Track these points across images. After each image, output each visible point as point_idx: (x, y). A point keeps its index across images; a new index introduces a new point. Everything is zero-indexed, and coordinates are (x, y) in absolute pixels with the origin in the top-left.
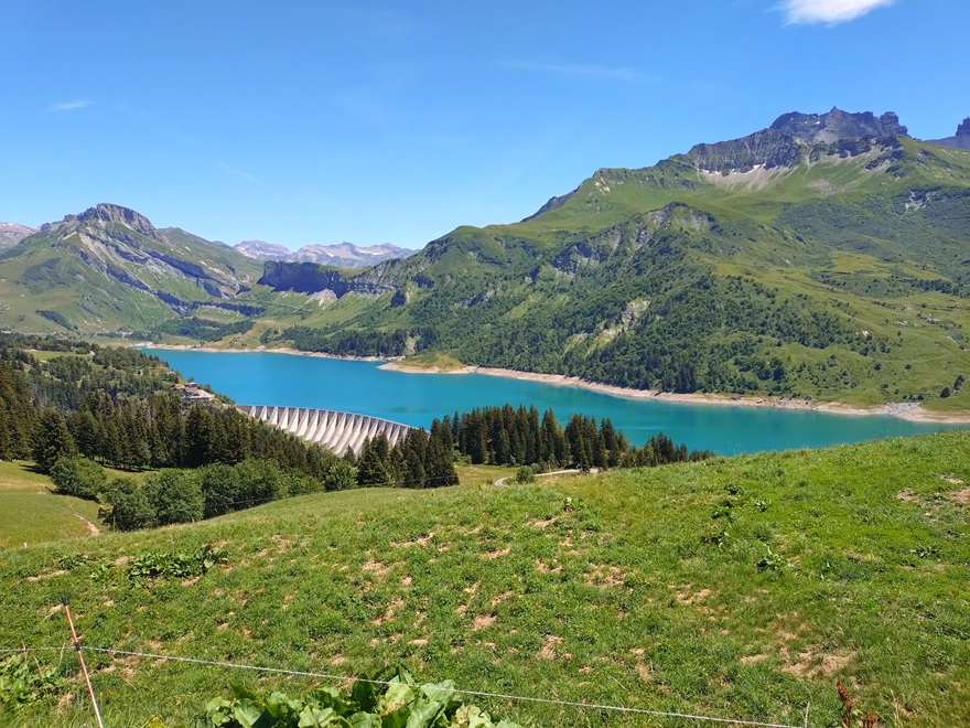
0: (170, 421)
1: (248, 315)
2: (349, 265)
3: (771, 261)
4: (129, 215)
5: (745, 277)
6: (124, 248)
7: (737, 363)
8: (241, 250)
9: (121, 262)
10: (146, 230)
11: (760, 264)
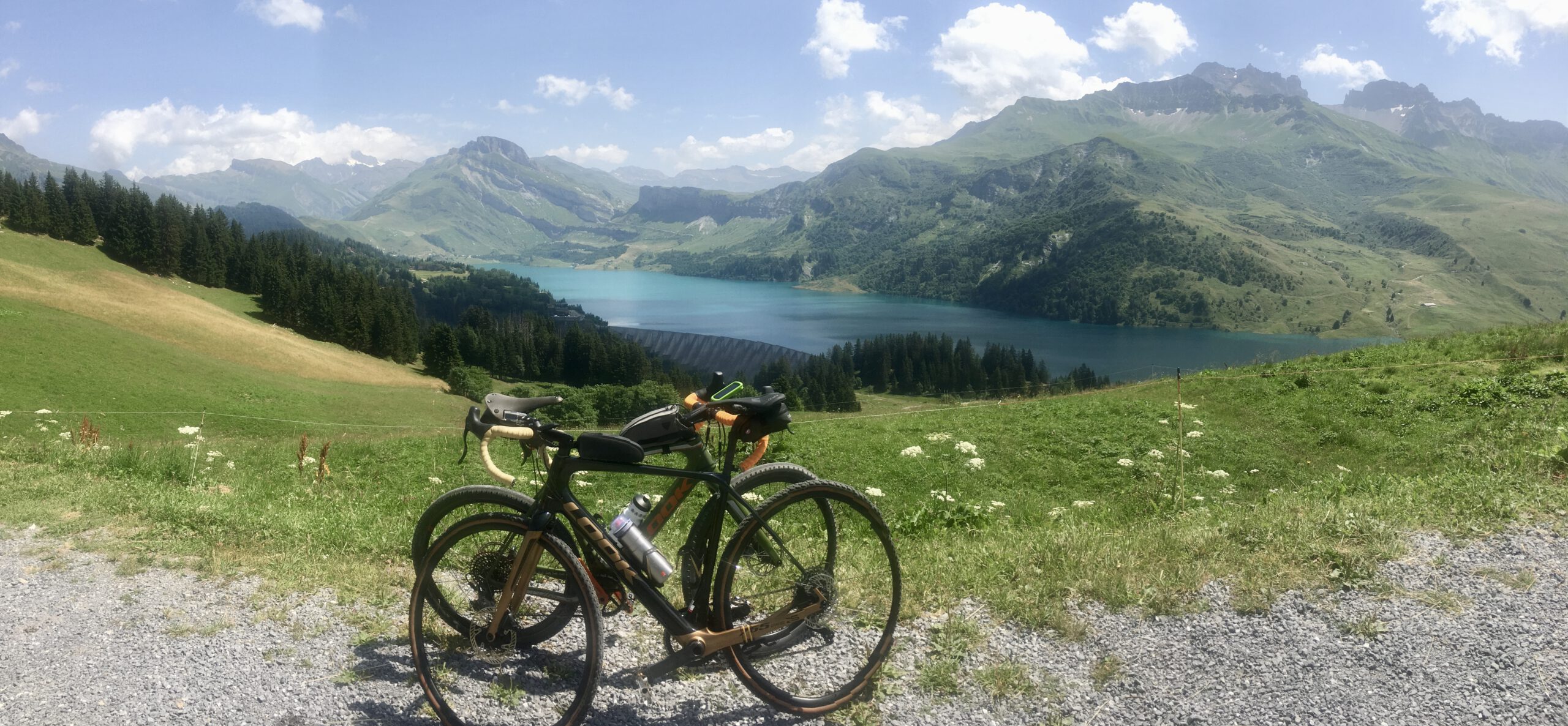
1: (619, 240)
2: (737, 189)
3: (1192, 200)
4: (505, 145)
5: (1169, 214)
6: (500, 177)
7: (1159, 296)
8: (617, 175)
9: (494, 190)
10: (519, 156)
11: (1181, 202)
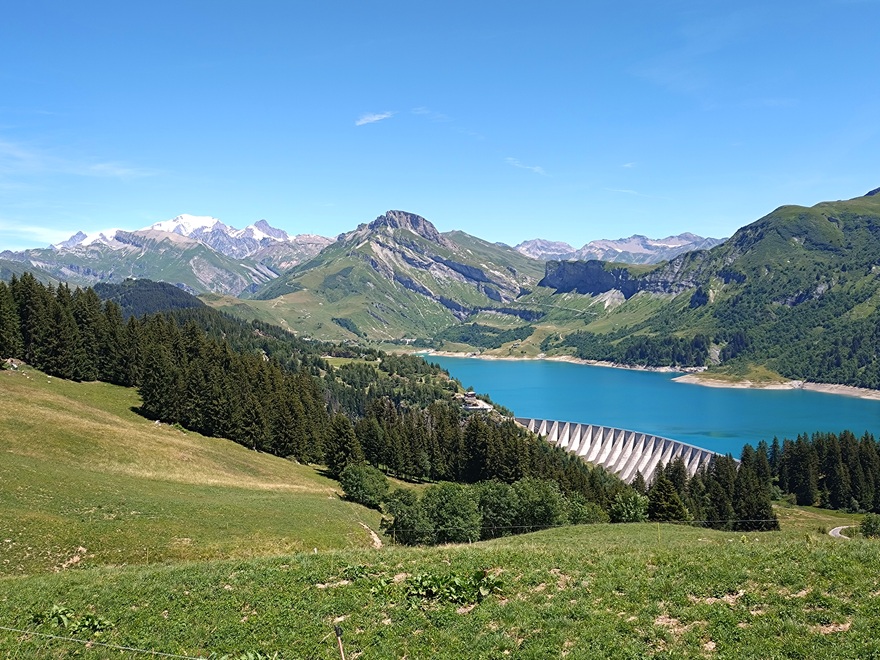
0: (449, 432)
1: (528, 320)
2: (640, 260)
4: (415, 220)
6: (410, 254)
8: (522, 250)
9: (406, 269)
10: (429, 234)
